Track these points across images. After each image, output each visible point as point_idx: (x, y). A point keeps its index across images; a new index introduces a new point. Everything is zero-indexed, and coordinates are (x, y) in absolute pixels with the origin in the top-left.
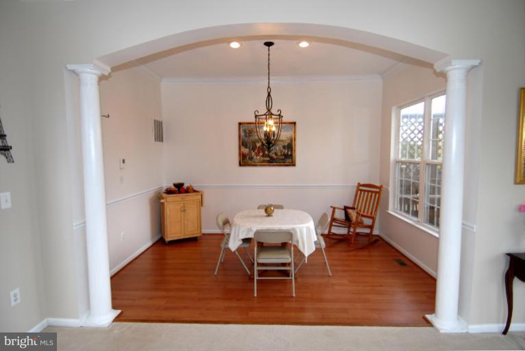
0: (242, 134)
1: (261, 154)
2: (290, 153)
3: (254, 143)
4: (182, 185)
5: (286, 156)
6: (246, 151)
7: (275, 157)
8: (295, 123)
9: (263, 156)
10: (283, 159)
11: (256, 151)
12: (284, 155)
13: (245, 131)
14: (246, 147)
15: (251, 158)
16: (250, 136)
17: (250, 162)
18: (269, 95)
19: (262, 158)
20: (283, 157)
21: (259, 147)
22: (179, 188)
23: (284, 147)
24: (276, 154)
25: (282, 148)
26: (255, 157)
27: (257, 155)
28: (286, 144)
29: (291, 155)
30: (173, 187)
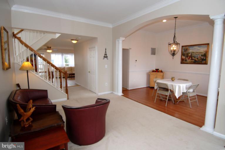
0: (183, 50)
1: (190, 59)
2: (205, 58)
3: (188, 54)
4: (158, 70)
5: (203, 60)
6: (184, 57)
7: (197, 60)
8: (208, 44)
9: (191, 60)
10: (201, 61)
11: (188, 57)
12: (202, 59)
13: (184, 49)
14: (184, 56)
15: (186, 60)
16: (186, 51)
17: (185, 62)
18: (175, 36)
19: (191, 61)
20: (201, 60)
21: (190, 56)
22: (157, 70)
23: (202, 56)
24: (198, 59)
25: (201, 56)
26: (188, 60)
27: (189, 59)
28: (203, 54)
29: (206, 59)
30: (155, 70)
